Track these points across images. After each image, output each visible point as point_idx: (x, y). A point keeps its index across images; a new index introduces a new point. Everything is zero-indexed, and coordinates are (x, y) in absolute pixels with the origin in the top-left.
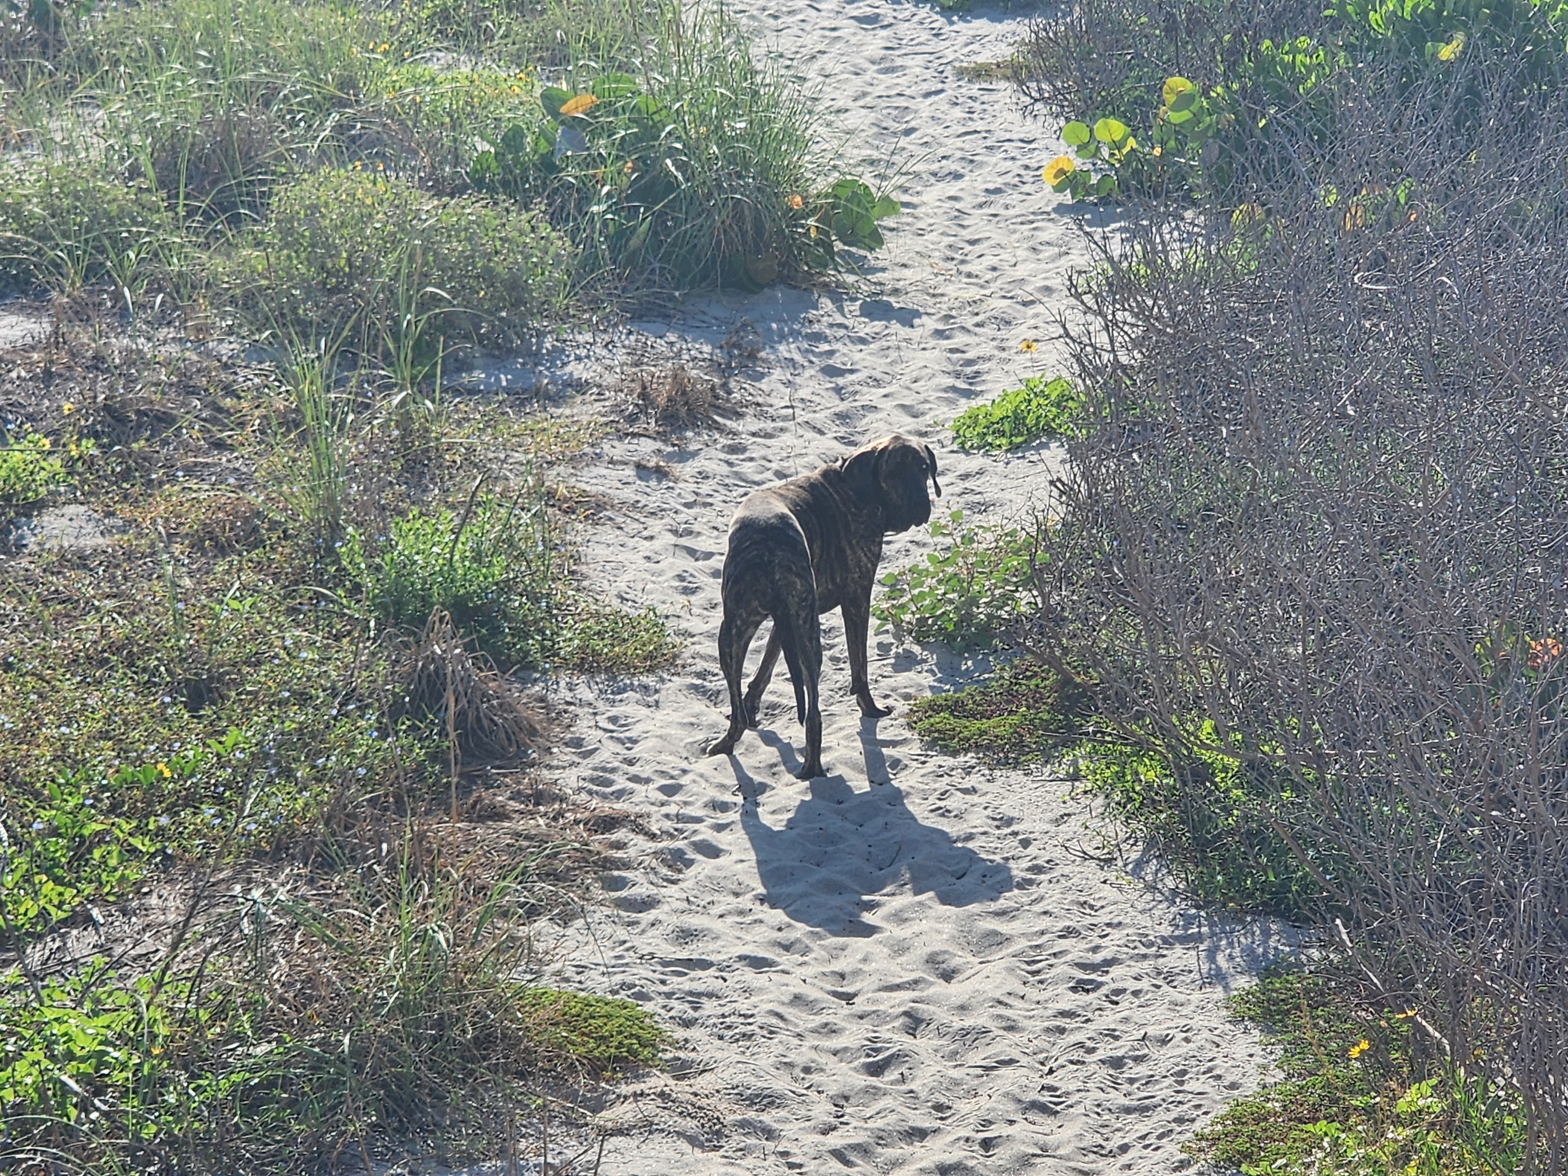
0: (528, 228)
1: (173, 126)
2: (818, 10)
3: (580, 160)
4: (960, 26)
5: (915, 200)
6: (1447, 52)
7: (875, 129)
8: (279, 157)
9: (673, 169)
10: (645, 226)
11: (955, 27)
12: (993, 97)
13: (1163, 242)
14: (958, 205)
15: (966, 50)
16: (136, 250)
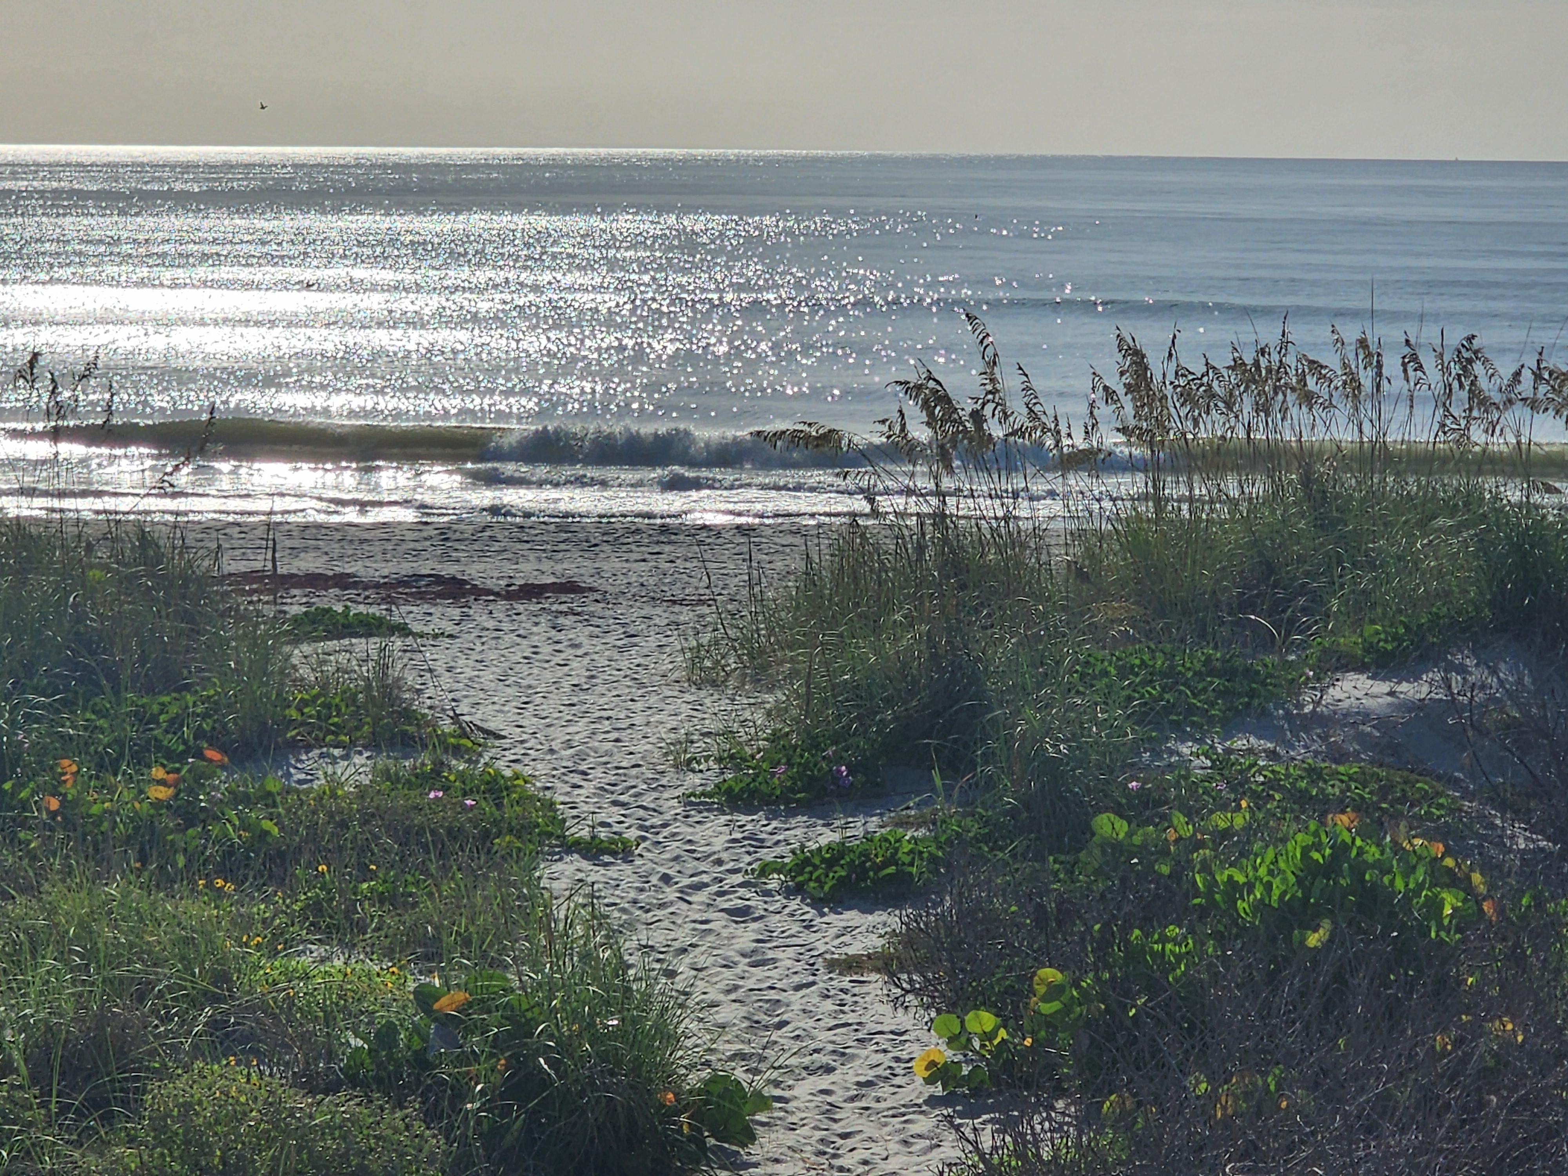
0: (401, 1125)
1: (46, 1021)
2: (689, 903)
3: (452, 1058)
4: (831, 918)
5: (787, 1094)
6: (1313, 940)
7: (746, 1024)
8: (153, 1053)
9: (546, 1067)
10: (519, 1123)
11: (825, 919)
12: (864, 989)
13: (1033, 1134)
14: (829, 1099)
15: (836, 942)
16: (7, 1148)
